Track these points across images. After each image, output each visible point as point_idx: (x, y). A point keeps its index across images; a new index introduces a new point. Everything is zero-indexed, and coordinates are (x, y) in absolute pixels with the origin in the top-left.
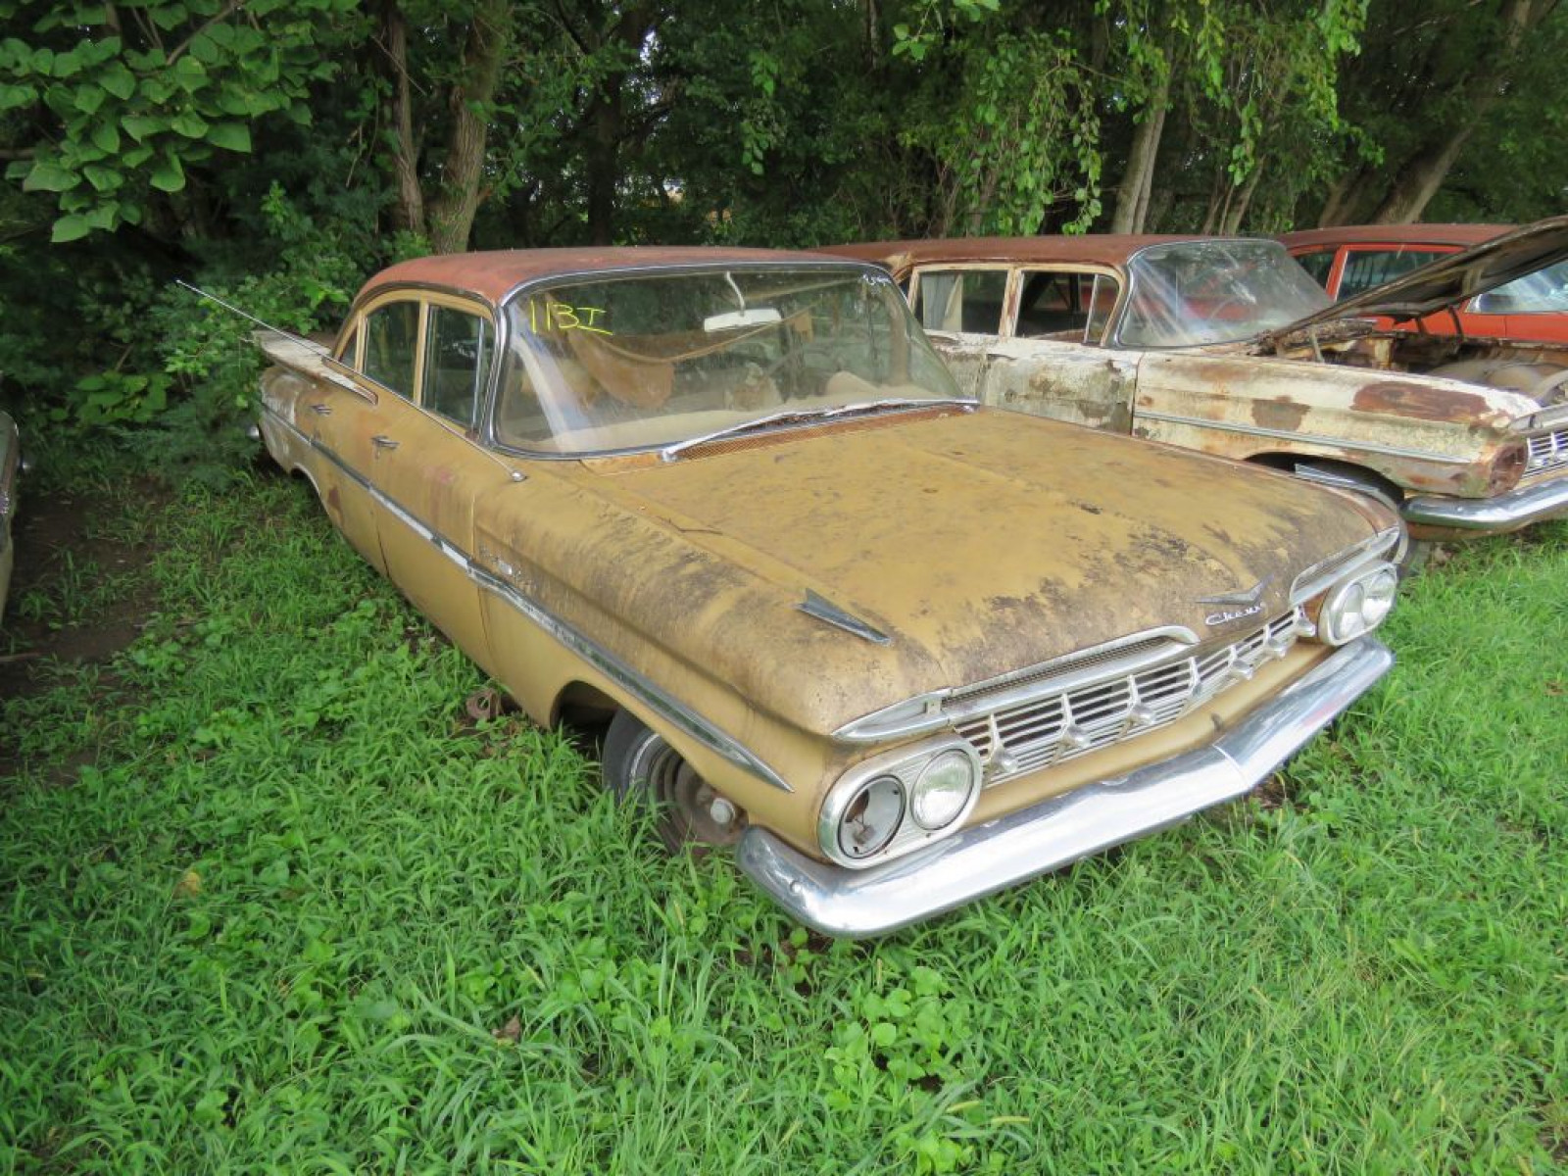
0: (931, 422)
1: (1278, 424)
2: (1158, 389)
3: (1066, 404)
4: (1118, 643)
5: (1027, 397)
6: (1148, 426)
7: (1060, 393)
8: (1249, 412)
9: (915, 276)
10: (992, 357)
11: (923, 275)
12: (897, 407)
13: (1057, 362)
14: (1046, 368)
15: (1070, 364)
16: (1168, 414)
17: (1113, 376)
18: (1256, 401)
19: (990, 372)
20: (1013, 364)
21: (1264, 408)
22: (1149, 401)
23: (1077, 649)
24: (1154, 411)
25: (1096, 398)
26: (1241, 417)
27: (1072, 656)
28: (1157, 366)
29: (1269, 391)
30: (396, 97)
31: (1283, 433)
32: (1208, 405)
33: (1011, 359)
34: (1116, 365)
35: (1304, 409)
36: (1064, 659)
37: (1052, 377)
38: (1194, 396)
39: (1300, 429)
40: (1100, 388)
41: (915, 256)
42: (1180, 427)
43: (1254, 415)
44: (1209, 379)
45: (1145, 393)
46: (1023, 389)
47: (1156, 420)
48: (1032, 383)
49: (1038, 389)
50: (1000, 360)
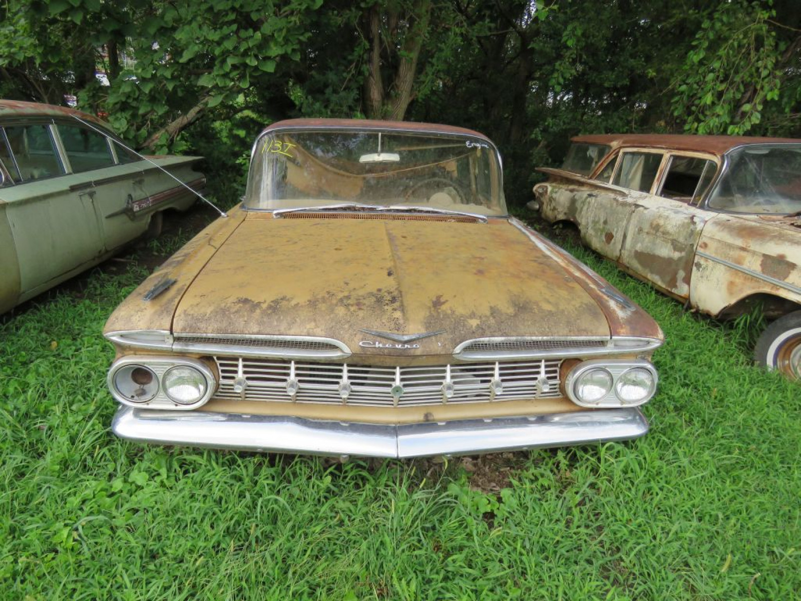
0: (460, 224)
1: (775, 274)
2: (711, 238)
3: (666, 241)
4: (288, 338)
5: (648, 233)
6: (702, 262)
7: (664, 233)
8: (759, 262)
9: (621, 154)
10: (637, 206)
11: (625, 154)
12: (433, 212)
13: (666, 214)
14: (660, 216)
15: (672, 215)
16: (713, 255)
17: (692, 227)
18: (764, 255)
19: (634, 214)
20: (646, 212)
21: (769, 261)
22: (705, 245)
23: (258, 333)
24: (707, 252)
25: (681, 240)
26: (753, 265)
27: (253, 337)
28: (717, 223)
29: (773, 249)
30: (371, 49)
31: (775, 281)
32: (736, 254)
33: (646, 208)
34: (695, 219)
35: (793, 266)
36: (248, 336)
37: (661, 222)
38: (731, 246)
39: (786, 281)
40: (685, 233)
41: (624, 143)
42: (719, 266)
43: (761, 265)
44: (742, 237)
45: (704, 240)
46: (646, 228)
47: (707, 259)
48: (651, 224)
49: (654, 229)
50: (641, 208)
